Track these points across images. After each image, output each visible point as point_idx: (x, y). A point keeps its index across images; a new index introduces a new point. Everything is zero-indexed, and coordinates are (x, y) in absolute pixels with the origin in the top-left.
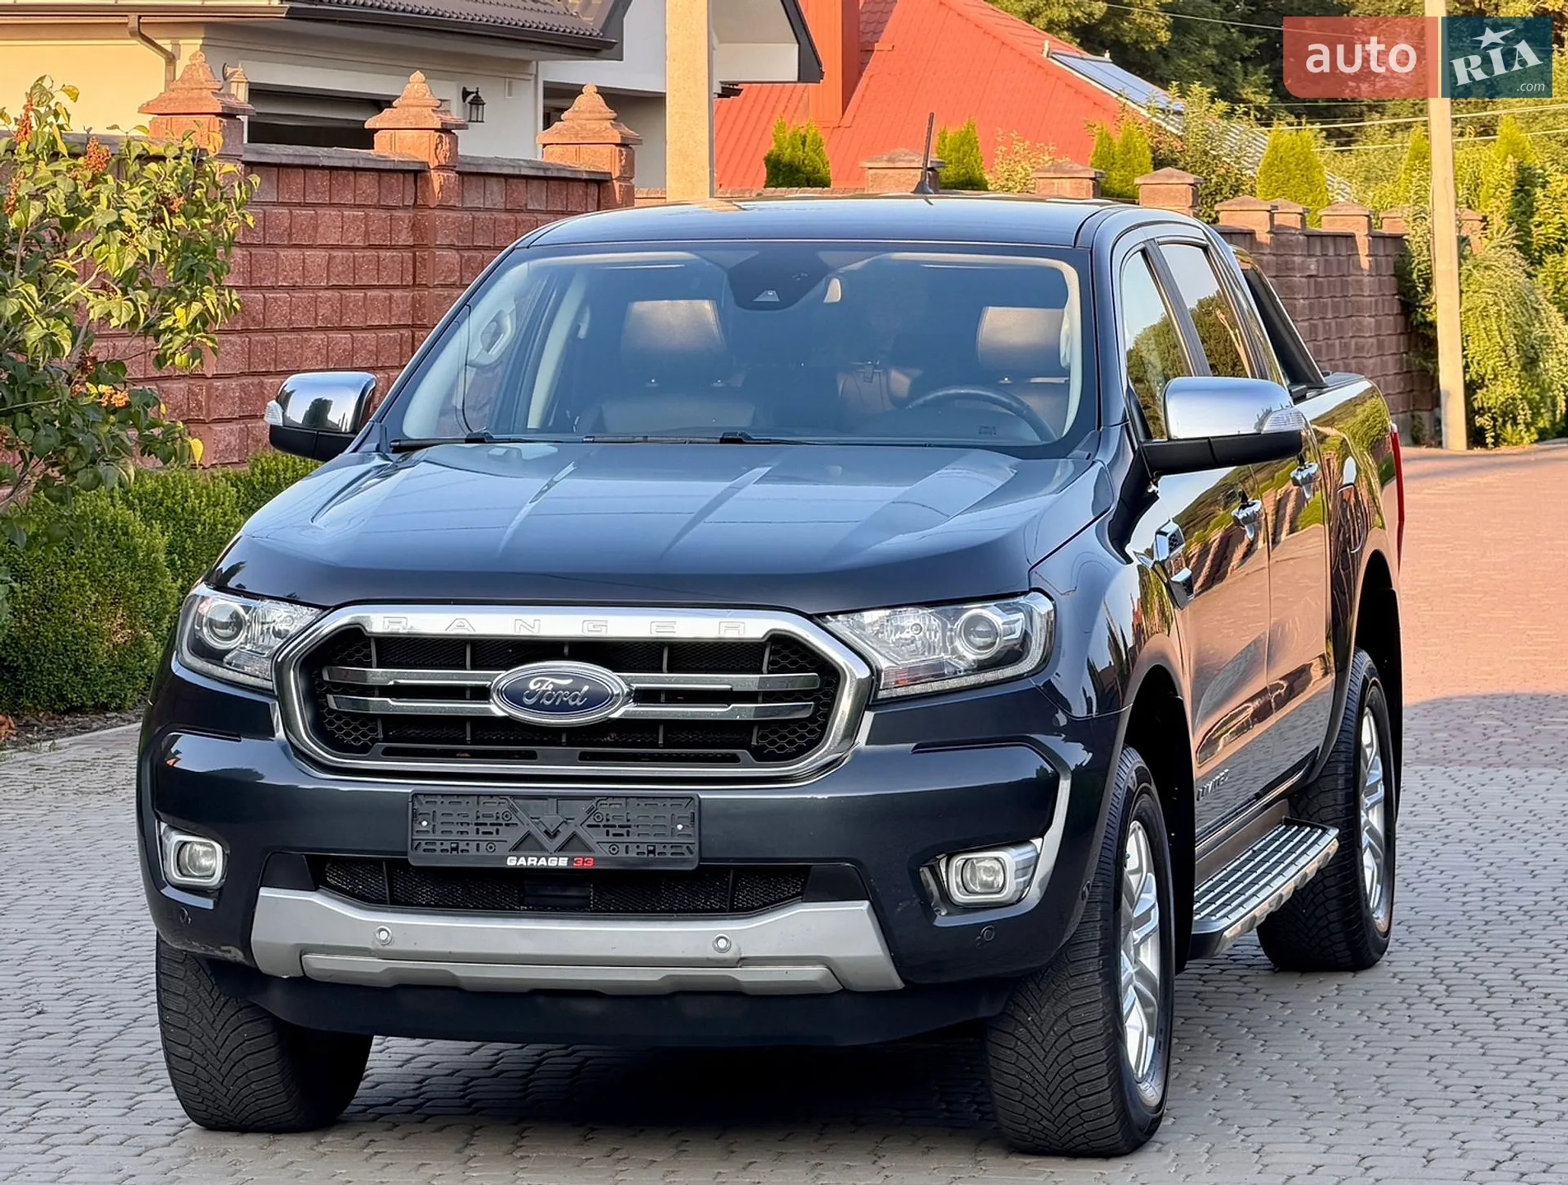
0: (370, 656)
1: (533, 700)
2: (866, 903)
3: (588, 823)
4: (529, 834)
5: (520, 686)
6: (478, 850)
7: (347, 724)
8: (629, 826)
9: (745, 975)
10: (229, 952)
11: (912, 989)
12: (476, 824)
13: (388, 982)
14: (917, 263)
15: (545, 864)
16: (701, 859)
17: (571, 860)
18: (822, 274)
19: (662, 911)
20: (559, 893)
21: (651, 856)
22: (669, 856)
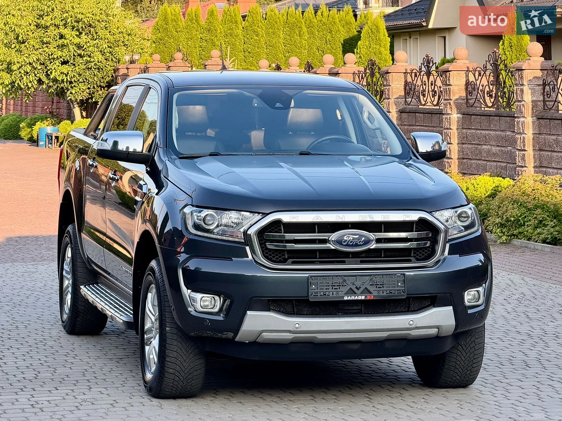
0: (281, 230)
1: (346, 243)
2: (451, 308)
3: (370, 284)
4: (350, 289)
5: (341, 239)
6: (333, 295)
7: (273, 253)
8: (383, 285)
9: (415, 333)
12: (332, 286)
16: (407, 295)
17: (366, 297)
19: (386, 313)
20: (351, 308)
21: (391, 294)
22: (396, 294)
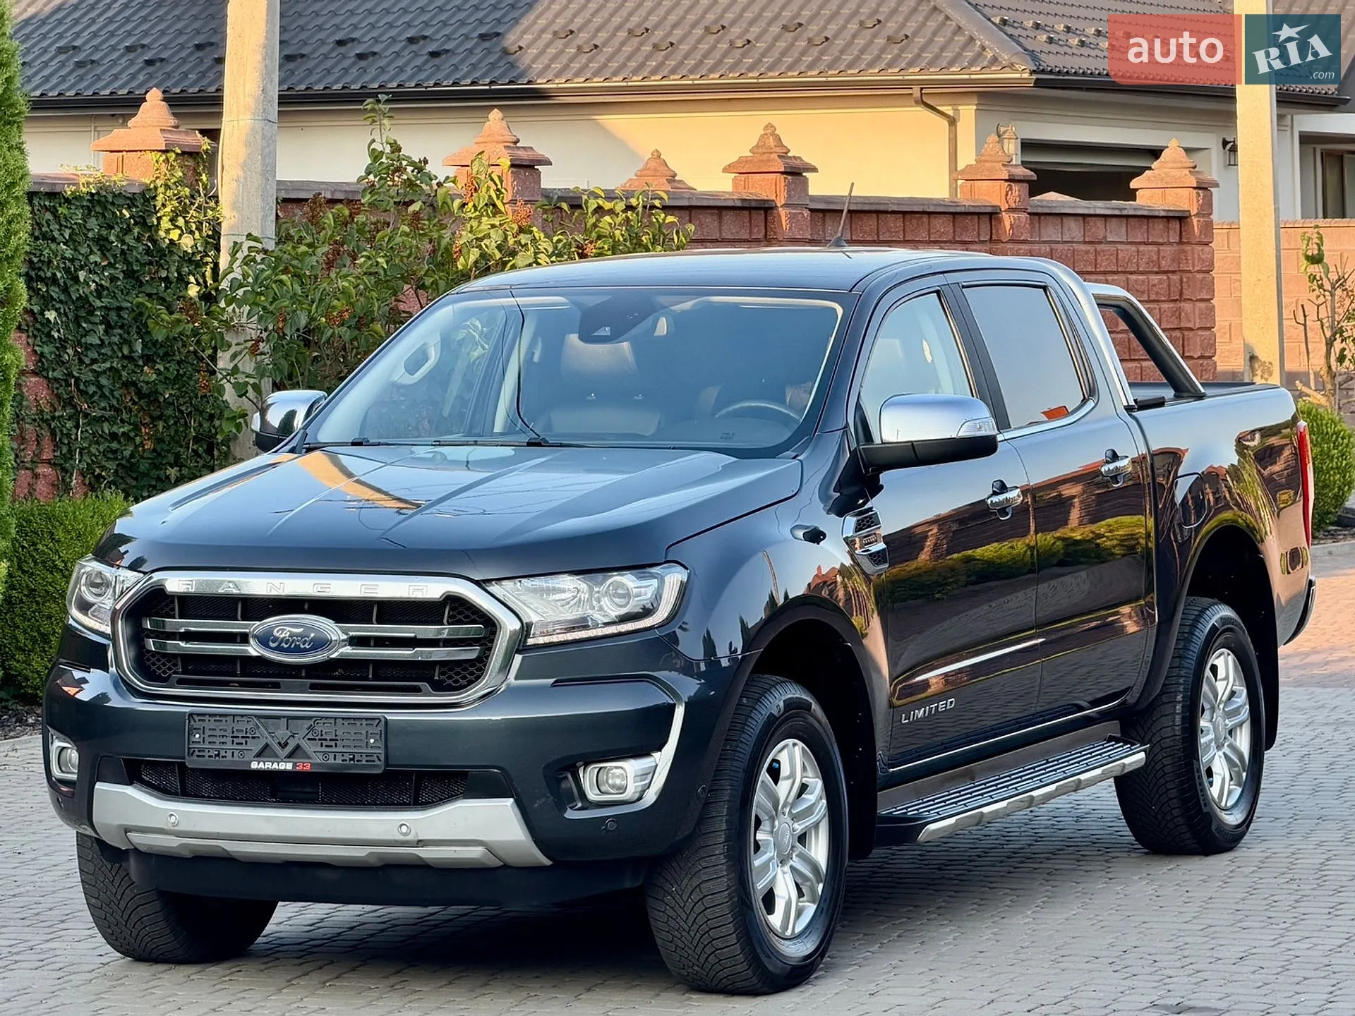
0: (173, 609)
1: (276, 644)
2: (512, 800)
3: (308, 737)
4: (267, 746)
5: (268, 633)
6: (233, 756)
7: (159, 660)
8: (337, 740)
9: (426, 853)
11: (557, 865)
12: (232, 737)
13: (183, 855)
15: (277, 768)
16: (387, 764)
17: (295, 765)
18: (651, 313)
20: (299, 790)
21: (353, 762)
22: (364, 762)
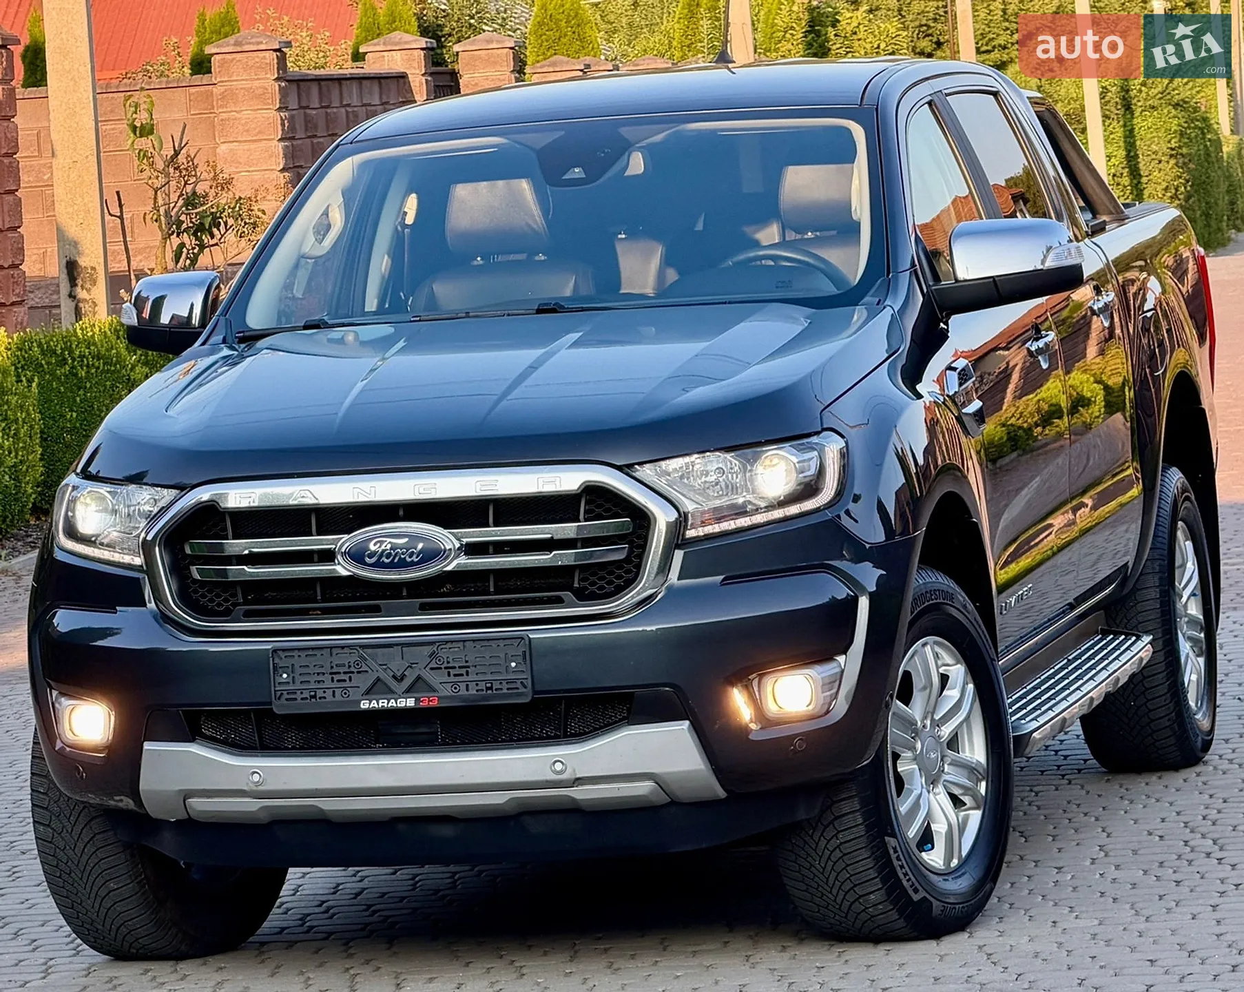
0: (225, 529)
1: (374, 560)
2: (687, 723)
3: (430, 666)
4: (378, 679)
5: (362, 547)
6: (334, 696)
7: (210, 591)
8: (468, 667)
9: (581, 793)
10: (121, 801)
11: (734, 796)
12: (331, 674)
13: (264, 818)
14: (714, 131)
15: (395, 705)
16: (535, 692)
17: (417, 700)
18: (625, 148)
19: (503, 741)
20: (410, 731)
21: (489, 692)
22: (505, 691)
